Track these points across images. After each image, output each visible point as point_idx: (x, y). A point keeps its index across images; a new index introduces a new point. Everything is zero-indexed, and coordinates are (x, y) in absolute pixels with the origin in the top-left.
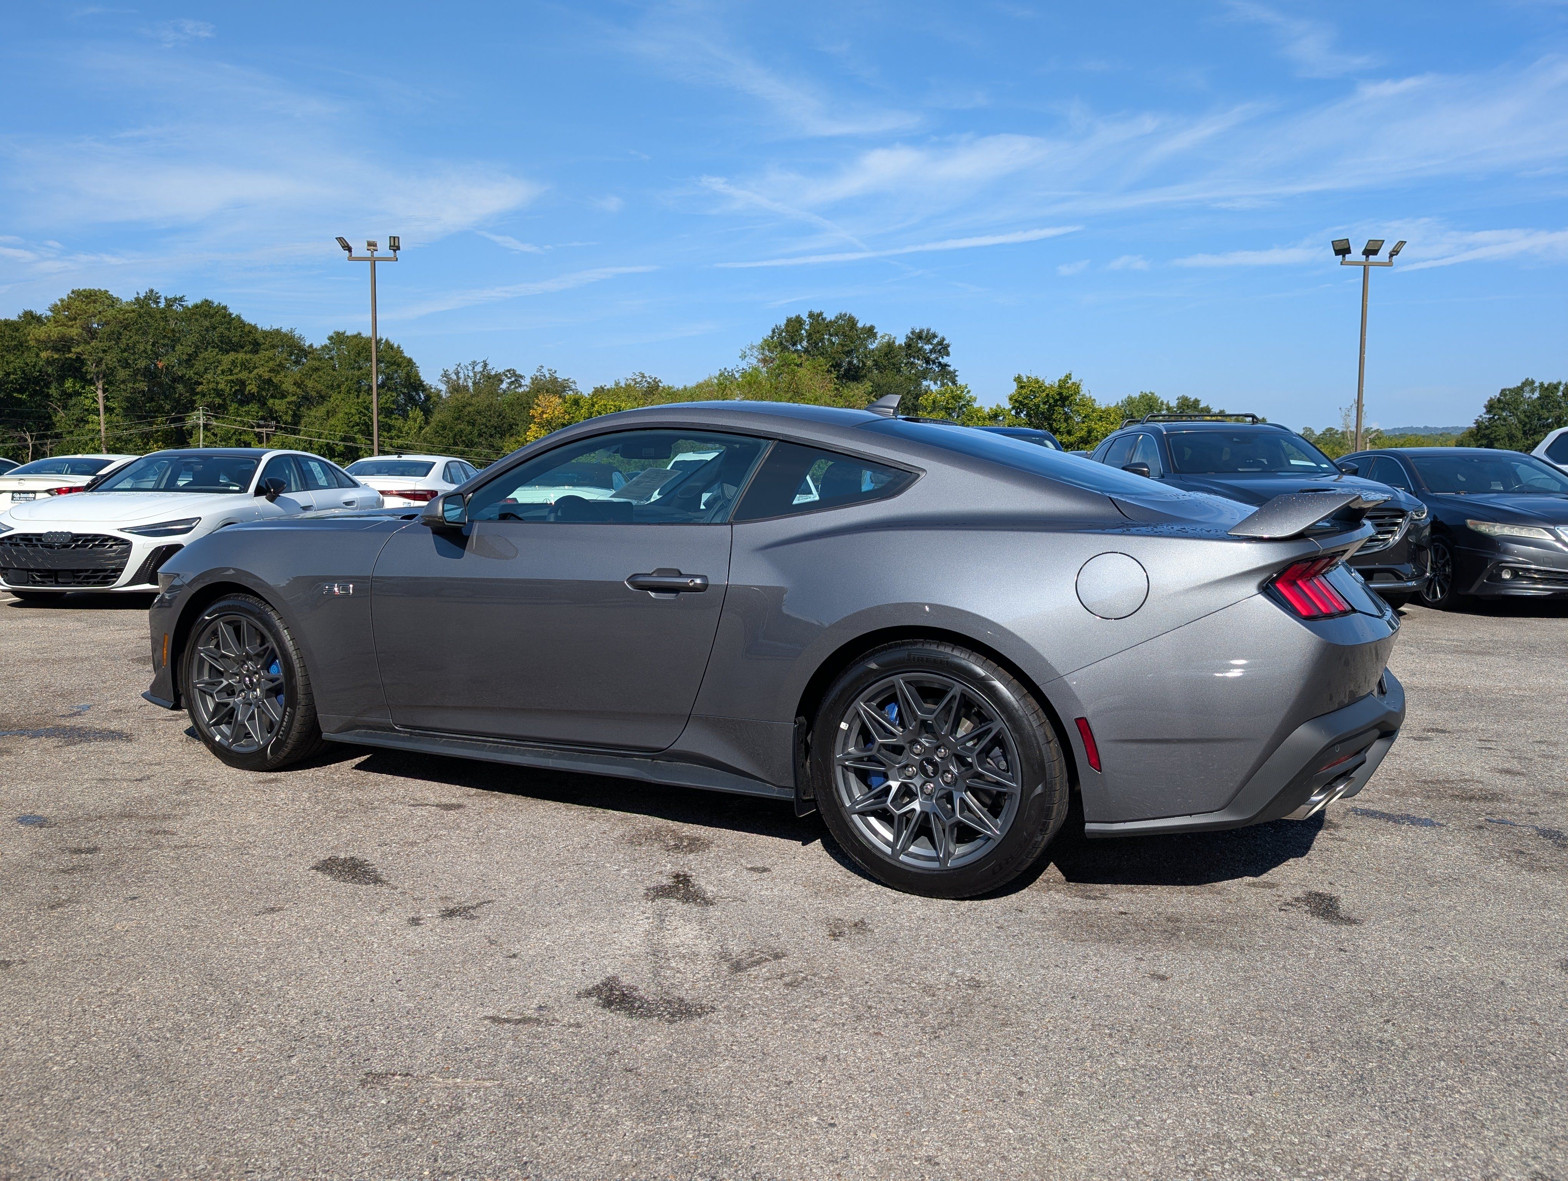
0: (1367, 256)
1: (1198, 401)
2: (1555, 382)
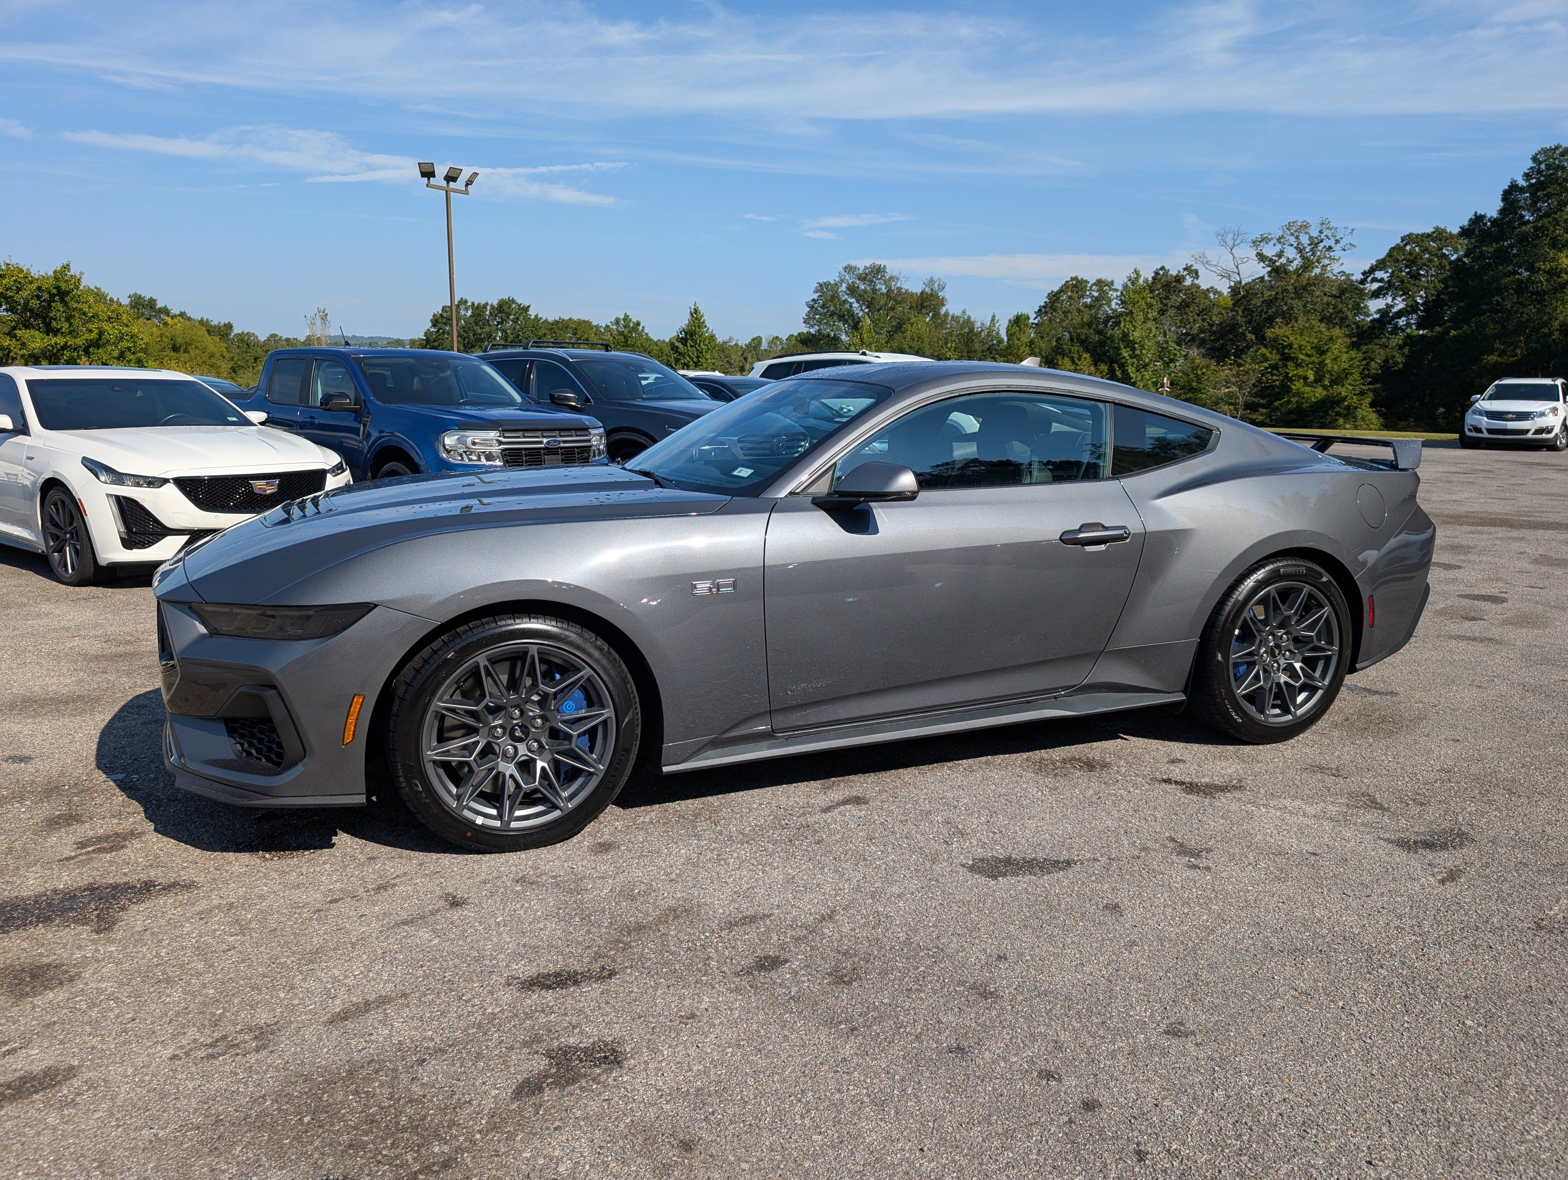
0: (448, 182)
1: (155, 301)
2: (483, 302)
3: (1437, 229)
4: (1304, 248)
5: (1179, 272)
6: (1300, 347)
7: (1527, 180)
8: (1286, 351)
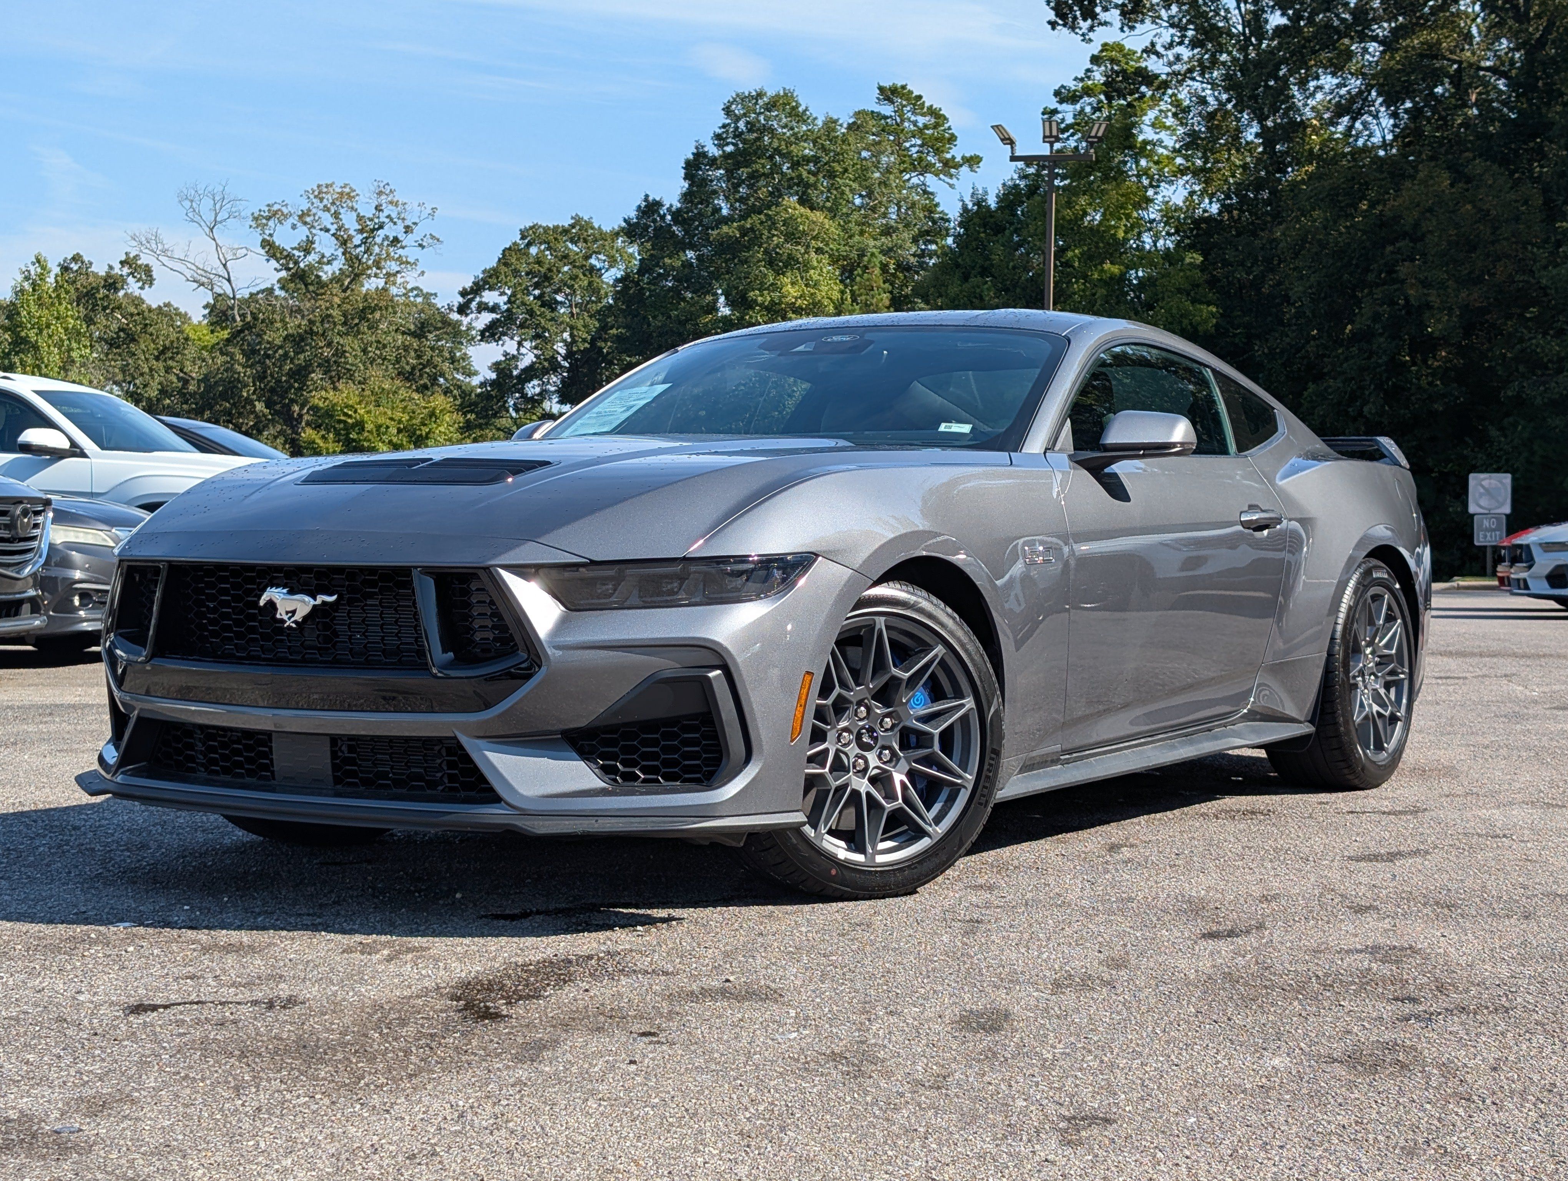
3: (578, 221)
4: (350, 237)
5: (111, 267)
6: (379, 427)
7: (720, 146)
8: (353, 436)
